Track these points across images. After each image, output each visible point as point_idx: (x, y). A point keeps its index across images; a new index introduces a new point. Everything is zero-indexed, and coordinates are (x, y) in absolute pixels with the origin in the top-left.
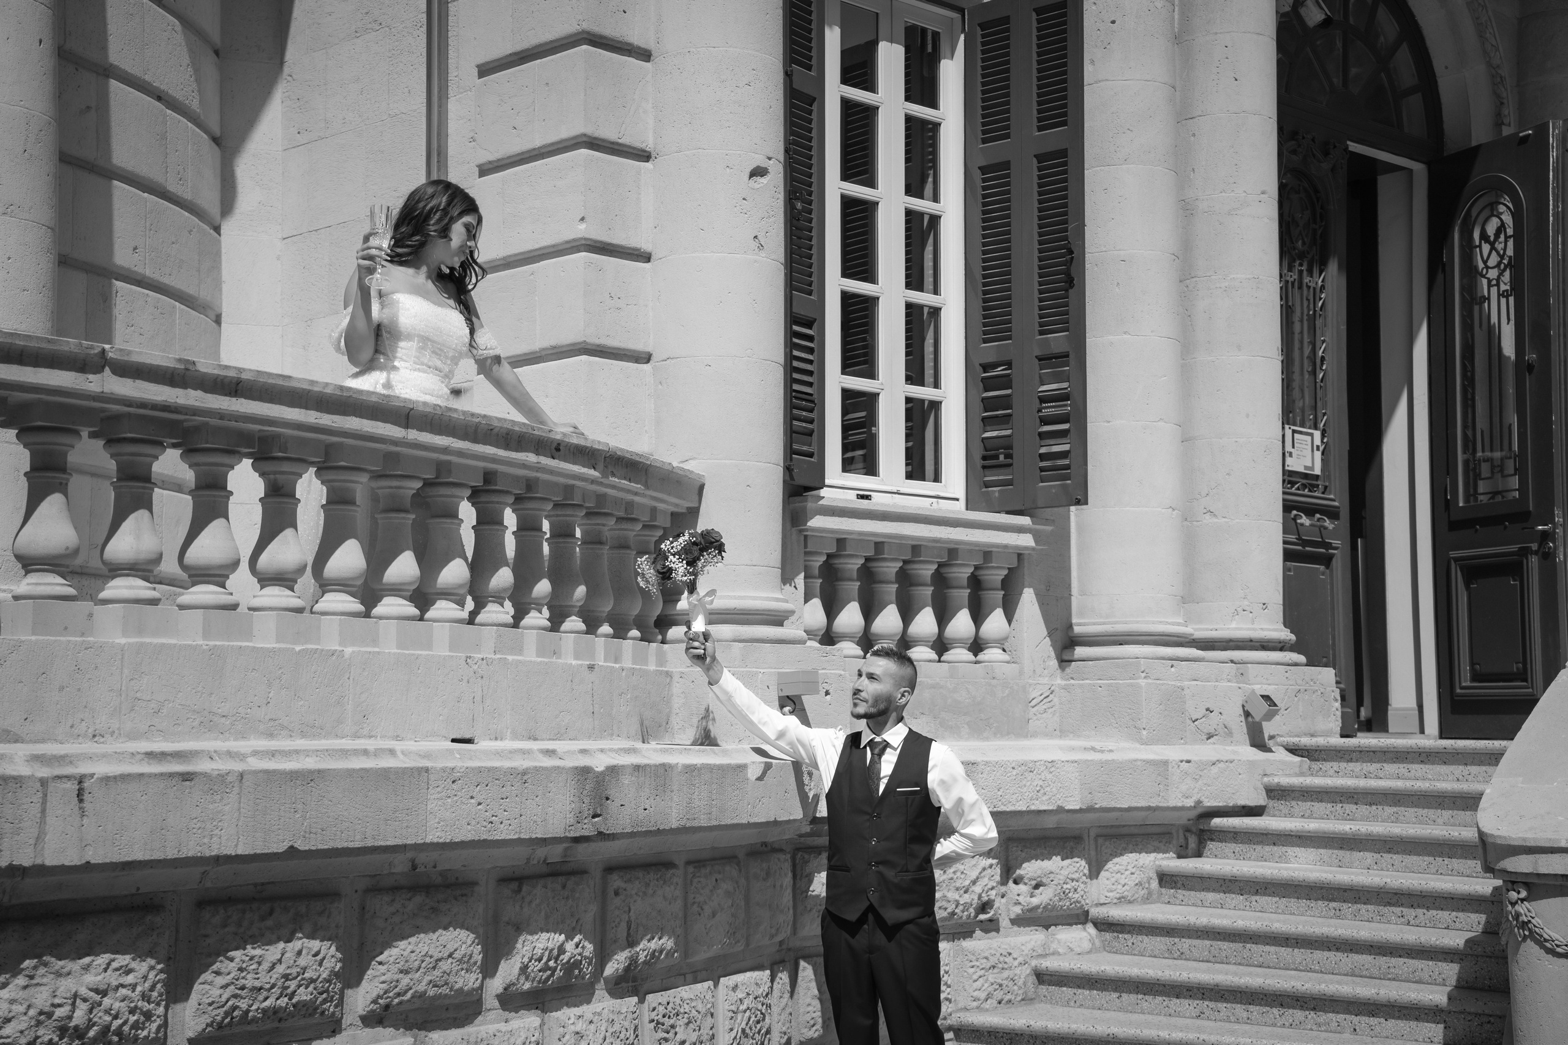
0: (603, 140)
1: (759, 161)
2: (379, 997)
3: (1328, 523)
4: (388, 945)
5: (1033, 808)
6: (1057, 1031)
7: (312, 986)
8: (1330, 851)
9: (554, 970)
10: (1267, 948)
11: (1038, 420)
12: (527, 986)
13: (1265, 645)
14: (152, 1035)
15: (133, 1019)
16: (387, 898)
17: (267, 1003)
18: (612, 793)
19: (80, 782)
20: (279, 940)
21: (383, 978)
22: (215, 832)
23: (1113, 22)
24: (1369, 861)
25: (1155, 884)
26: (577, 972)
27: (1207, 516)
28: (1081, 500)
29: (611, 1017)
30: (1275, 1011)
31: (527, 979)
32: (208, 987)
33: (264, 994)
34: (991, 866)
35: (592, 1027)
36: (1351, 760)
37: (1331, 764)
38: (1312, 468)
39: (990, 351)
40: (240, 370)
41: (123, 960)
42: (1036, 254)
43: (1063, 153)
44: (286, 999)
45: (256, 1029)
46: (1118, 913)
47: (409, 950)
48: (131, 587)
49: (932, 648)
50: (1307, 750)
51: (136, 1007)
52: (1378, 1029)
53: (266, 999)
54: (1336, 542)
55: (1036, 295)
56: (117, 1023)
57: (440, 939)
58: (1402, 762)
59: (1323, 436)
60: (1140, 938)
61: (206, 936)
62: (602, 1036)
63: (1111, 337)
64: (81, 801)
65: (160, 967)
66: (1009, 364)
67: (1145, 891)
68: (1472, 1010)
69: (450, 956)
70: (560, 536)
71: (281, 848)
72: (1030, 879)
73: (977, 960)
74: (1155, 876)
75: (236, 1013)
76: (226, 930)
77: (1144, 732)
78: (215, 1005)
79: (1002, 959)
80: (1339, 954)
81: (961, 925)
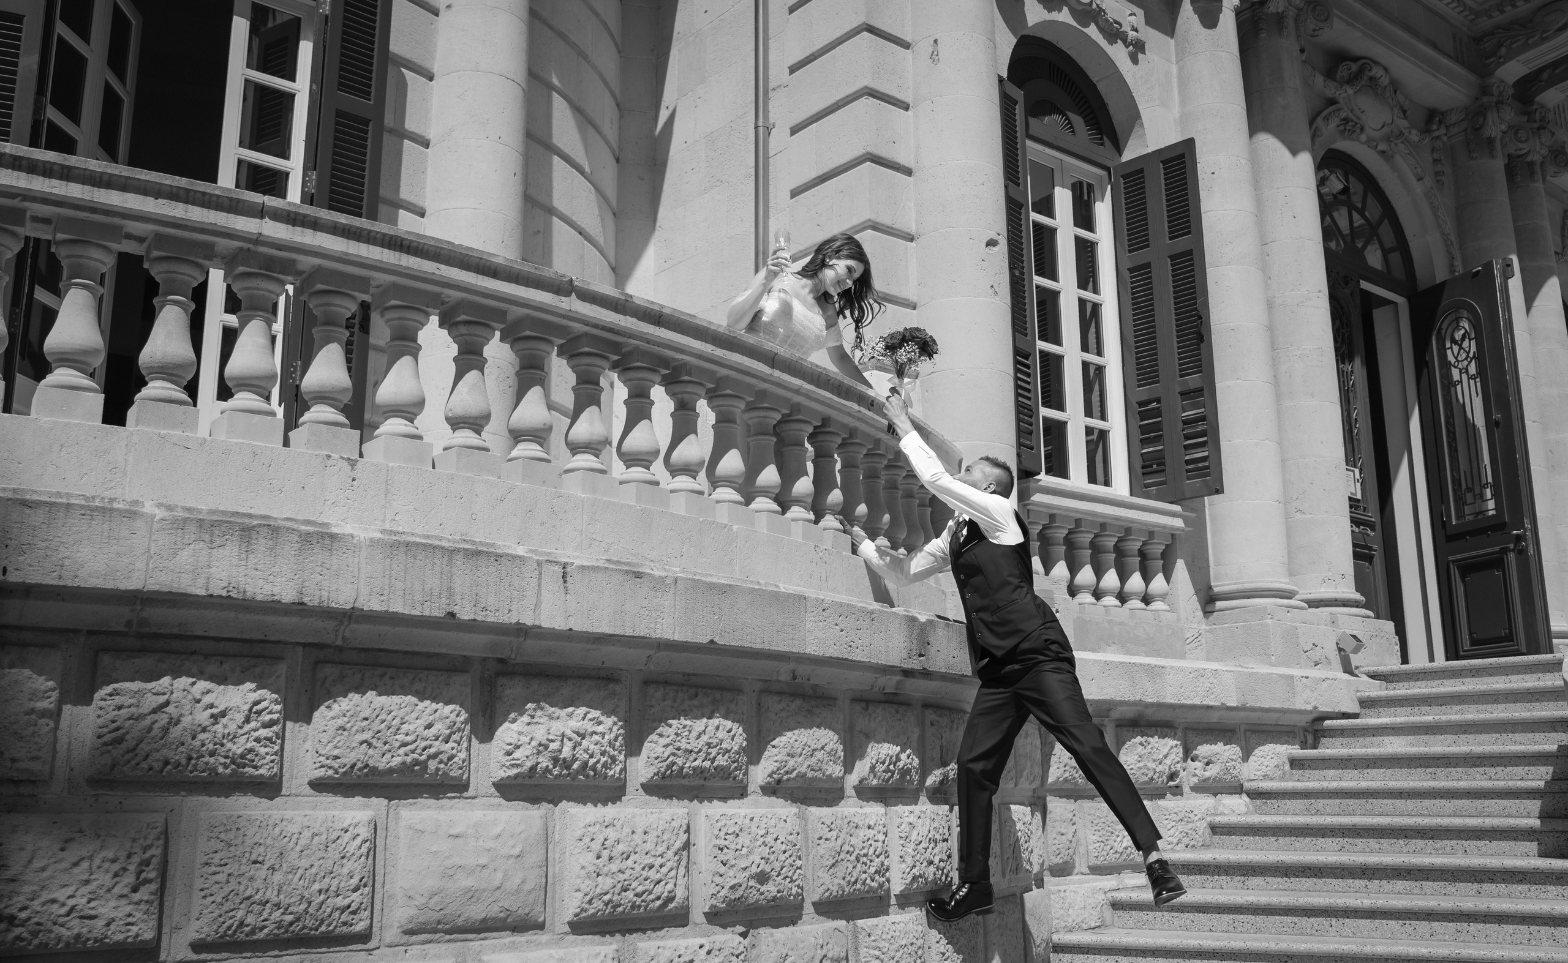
0: (883, 225)
1: (992, 235)
2: (773, 772)
3: (1369, 532)
4: (779, 734)
5: (1205, 703)
6: (1238, 861)
7: (727, 755)
8: (1418, 737)
9: (893, 773)
10: (1386, 801)
11: (1183, 437)
12: (875, 782)
13: (1345, 603)
14: (617, 775)
15: (603, 760)
16: (776, 698)
17: (696, 763)
18: (931, 639)
19: (564, 568)
20: (703, 716)
21: (776, 758)
22: (659, 620)
23: (1213, 173)
24: (1449, 741)
25: (1287, 767)
26: (908, 777)
27: (1298, 514)
28: (1219, 491)
29: (933, 816)
30: (1401, 842)
31: (875, 777)
32: (655, 745)
33: (694, 755)
34: (1176, 746)
35: (920, 821)
36: (1418, 680)
37: (1403, 684)
38: (1356, 495)
39: (1143, 393)
40: (662, 306)
41: (595, 713)
42: (1174, 322)
43: (1190, 252)
44: (709, 762)
45: (688, 783)
46: (1266, 785)
47: (793, 739)
48: (587, 461)
49: (1117, 598)
50: (1384, 676)
51: (605, 750)
52: (1484, 849)
53: (695, 760)
54: (1375, 547)
55: (1176, 350)
56: (592, 761)
57: (815, 734)
58: (1458, 677)
59: (1361, 473)
60: (1284, 802)
61: (651, 706)
62: (927, 829)
63: (1228, 383)
64: (565, 582)
65: (620, 724)
66: (1158, 401)
67: (1281, 772)
68: (1560, 829)
69: (822, 748)
70: (870, 477)
71: (705, 640)
72: (1204, 758)
73: (1170, 814)
74: (1287, 761)
75: (674, 768)
76: (666, 703)
77: (1273, 658)
78: (660, 759)
79: (1187, 814)
80: (1443, 801)
81: (1157, 789)
